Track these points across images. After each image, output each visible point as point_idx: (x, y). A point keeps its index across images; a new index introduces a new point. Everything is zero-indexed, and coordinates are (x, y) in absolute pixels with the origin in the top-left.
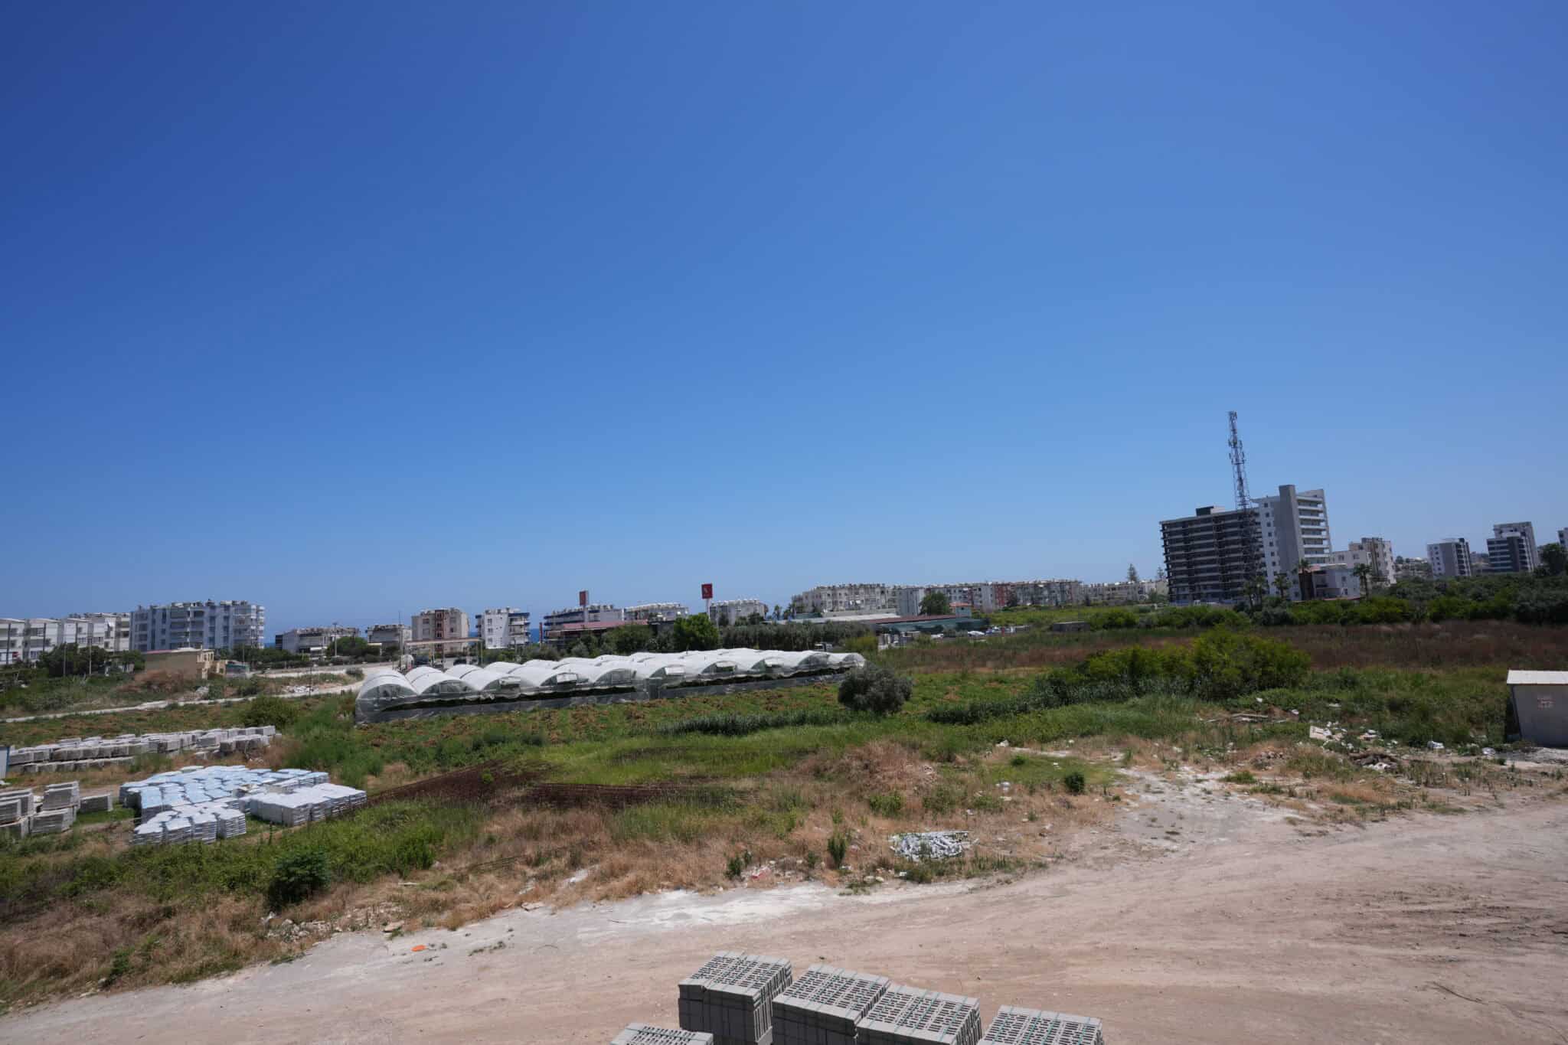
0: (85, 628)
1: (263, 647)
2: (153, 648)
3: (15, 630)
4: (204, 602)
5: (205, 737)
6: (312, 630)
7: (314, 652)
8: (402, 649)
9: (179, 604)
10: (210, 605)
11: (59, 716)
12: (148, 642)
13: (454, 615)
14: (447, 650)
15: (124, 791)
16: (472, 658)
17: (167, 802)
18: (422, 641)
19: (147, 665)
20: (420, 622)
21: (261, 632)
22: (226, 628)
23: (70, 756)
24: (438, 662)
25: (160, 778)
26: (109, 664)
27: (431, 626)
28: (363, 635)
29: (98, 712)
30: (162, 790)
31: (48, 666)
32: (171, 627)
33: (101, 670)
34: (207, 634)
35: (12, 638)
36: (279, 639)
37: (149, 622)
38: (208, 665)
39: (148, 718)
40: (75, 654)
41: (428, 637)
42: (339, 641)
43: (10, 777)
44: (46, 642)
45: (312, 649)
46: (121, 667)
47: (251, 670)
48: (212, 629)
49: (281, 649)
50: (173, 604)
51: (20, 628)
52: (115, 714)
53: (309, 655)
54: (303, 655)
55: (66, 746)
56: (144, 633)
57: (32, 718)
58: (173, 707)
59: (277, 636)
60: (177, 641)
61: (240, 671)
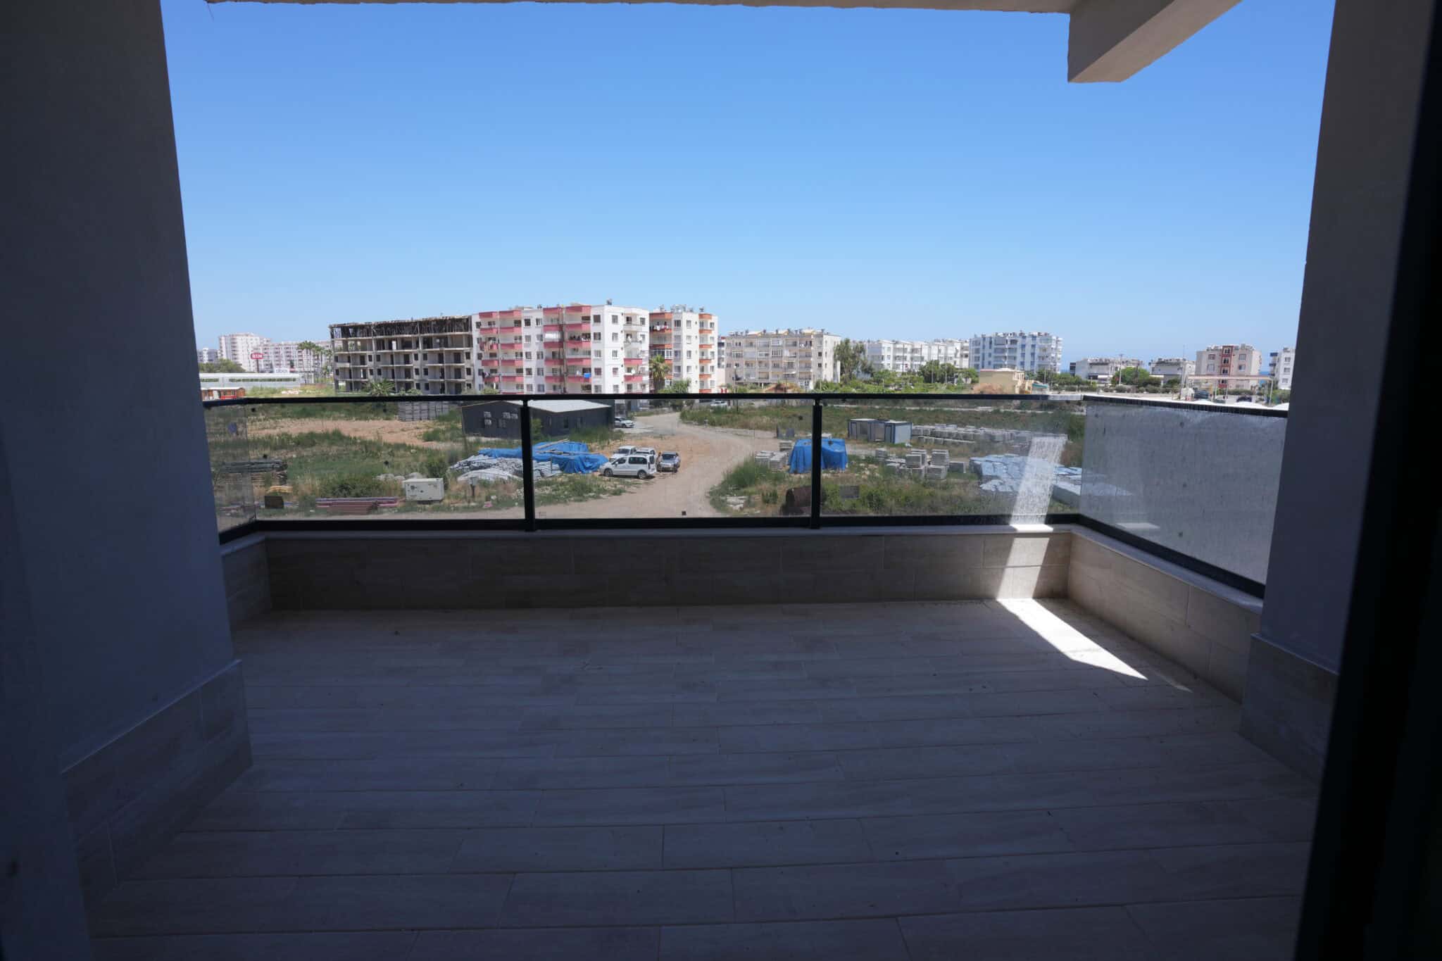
0: (943, 348)
1: (1059, 372)
2: (983, 367)
3: (906, 349)
4: (1018, 333)
5: (1019, 435)
6: (1101, 360)
7: (1100, 379)
8: (1183, 383)
9: (1001, 334)
10: (1022, 335)
11: (932, 409)
12: (980, 363)
13: (1245, 352)
14: (1232, 387)
15: (972, 462)
16: (1258, 397)
17: (998, 473)
18: (1204, 375)
19: (981, 379)
20: (1205, 357)
21: (1059, 359)
22: (1033, 354)
23: (941, 435)
24: (1220, 397)
25: (992, 457)
26: (957, 377)
27: (1217, 362)
28: (1146, 367)
29: (953, 409)
30: (994, 465)
31: (923, 375)
32: (995, 351)
33: (952, 380)
34: (1019, 359)
35: (905, 355)
36: (1073, 367)
37: (981, 347)
38: (1020, 383)
40: (938, 368)
41: (1211, 372)
42: (1124, 371)
43: (912, 442)
44: (922, 359)
45: (1099, 377)
46: (964, 380)
47: (1050, 390)
48: (1023, 355)
49: (1074, 375)
50: (997, 334)
51: (909, 348)
52: (961, 411)
53: (1096, 381)
54: (1092, 381)
55: (938, 428)
56: (977, 355)
57: (918, 408)
58: (997, 412)
59: (1071, 364)
60: (999, 363)
61: (1042, 390)
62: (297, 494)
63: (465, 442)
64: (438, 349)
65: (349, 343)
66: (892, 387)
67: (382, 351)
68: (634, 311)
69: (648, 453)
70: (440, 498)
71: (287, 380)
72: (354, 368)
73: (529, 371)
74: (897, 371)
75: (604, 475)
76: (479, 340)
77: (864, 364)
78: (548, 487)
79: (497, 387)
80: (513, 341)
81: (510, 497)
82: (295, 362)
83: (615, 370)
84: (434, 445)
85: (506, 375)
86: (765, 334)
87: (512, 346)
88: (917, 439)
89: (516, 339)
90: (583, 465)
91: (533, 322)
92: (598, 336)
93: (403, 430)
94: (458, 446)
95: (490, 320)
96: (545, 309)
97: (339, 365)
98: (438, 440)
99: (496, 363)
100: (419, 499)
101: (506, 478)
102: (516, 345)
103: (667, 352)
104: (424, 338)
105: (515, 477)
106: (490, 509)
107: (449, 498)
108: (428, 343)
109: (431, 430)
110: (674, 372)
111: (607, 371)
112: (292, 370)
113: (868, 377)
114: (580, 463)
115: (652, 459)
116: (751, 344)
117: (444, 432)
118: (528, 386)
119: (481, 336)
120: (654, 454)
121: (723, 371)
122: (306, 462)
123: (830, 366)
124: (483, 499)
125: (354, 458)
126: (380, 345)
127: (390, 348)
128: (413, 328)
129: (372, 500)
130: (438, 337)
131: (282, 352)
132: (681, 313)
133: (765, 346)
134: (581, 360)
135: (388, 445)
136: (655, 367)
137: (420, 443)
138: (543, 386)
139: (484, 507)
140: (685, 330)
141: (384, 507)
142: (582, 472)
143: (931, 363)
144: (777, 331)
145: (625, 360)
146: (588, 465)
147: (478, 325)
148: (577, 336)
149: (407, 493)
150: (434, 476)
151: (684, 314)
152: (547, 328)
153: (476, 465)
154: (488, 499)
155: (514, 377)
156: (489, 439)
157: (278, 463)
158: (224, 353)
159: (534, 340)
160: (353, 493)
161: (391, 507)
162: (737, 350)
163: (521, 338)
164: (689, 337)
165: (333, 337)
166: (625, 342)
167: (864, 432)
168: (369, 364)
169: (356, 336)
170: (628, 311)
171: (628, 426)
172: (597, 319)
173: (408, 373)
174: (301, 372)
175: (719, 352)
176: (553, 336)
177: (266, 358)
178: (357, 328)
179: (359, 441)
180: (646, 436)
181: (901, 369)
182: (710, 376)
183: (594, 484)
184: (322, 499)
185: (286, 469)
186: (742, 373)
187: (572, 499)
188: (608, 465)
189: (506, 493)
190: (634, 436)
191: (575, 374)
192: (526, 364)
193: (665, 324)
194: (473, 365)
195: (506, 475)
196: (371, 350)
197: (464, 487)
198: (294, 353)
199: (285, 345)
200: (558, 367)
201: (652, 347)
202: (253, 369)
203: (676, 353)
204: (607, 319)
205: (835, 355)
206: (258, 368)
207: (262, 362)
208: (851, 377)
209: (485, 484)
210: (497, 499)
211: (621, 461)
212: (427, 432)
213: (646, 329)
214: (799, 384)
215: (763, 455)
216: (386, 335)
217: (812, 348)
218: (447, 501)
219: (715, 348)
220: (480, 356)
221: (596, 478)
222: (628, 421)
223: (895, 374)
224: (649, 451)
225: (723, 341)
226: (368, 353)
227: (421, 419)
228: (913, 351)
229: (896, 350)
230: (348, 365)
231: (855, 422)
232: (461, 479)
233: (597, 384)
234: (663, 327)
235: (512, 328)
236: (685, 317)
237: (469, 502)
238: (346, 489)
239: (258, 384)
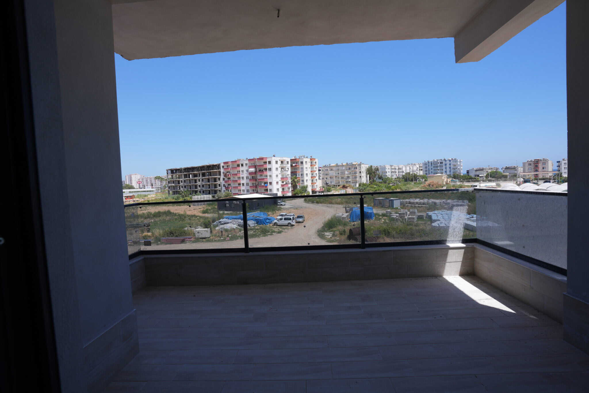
0: (411, 167)
1: (462, 175)
2: (429, 174)
3: (396, 168)
4: (443, 159)
5: (447, 202)
6: (480, 168)
7: (481, 176)
8: (518, 176)
9: (435, 160)
10: (445, 160)
12: (428, 172)
13: (545, 162)
14: (540, 176)
15: (427, 214)
16: (553, 180)
17: (439, 218)
18: (527, 172)
19: (428, 179)
20: (527, 165)
21: (461, 169)
22: (450, 168)
23: (413, 203)
24: (536, 181)
25: (436, 212)
26: (418, 179)
27: (532, 166)
28: (500, 170)
30: (437, 215)
31: (404, 179)
32: (434, 167)
33: (416, 180)
34: (444, 170)
35: (396, 171)
36: (468, 172)
37: (427, 166)
38: (445, 180)
39: (430, 195)
40: (410, 175)
41: (530, 171)
42: (490, 172)
43: (401, 207)
44: (403, 172)
45: (480, 175)
46: (421, 180)
47: (459, 182)
48: (446, 168)
49: (469, 175)
50: (434, 160)
51: (397, 168)
53: (479, 177)
54: (477, 177)
55: (412, 200)
56: (426, 169)
59: (467, 171)
60: (436, 172)
61: (455, 182)
62: (153, 236)
63: (219, 214)
64: (208, 177)
65: (174, 176)
66: (391, 184)
67: (186, 179)
68: (284, 158)
69: (292, 216)
70: (209, 236)
71: (150, 191)
72: (175, 186)
73: (243, 184)
74: (393, 177)
75: (274, 225)
76: (223, 173)
77: (379, 176)
78: (252, 231)
79: (231, 191)
80: (237, 173)
81: (237, 235)
82: (153, 184)
83: (277, 183)
84: (206, 215)
85: (234, 186)
86: (337, 165)
87: (236, 174)
88: (403, 206)
89: (238, 172)
90: (265, 221)
91: (244, 165)
92: (270, 169)
93: (194, 209)
94: (216, 215)
95: (227, 165)
96: (249, 160)
97: (170, 185)
98: (208, 213)
99: (230, 181)
100: (201, 237)
101: (235, 228)
102: (238, 174)
103: (298, 174)
104: (202, 173)
105: (238, 227)
106: (229, 240)
107: (212, 236)
108: (204, 175)
109: (205, 209)
110: (301, 182)
111: (274, 183)
112: (152, 187)
113: (381, 181)
114: (264, 221)
115: (293, 218)
116: (332, 170)
117: (210, 210)
118: (243, 190)
119: (224, 171)
120: (294, 216)
121: (321, 181)
122: (157, 223)
123: (365, 177)
124: (226, 236)
125: (176, 221)
126: (186, 176)
127: (189, 177)
128: (198, 169)
129: (182, 238)
130: (208, 172)
131: (149, 180)
132: (303, 159)
133: (337, 170)
134: (264, 179)
135: (189, 216)
136: (293, 181)
137: (201, 215)
138: (249, 190)
139: (226, 240)
140: (305, 166)
141: (187, 241)
142: (265, 224)
143: (407, 173)
144: (342, 164)
145: (281, 178)
146: (268, 221)
147: (223, 167)
148: (262, 170)
149: (196, 235)
150: (206, 227)
151: (304, 159)
152: (250, 167)
153: (223, 223)
154: (228, 236)
155: (237, 187)
156: (228, 212)
157: (146, 224)
158: (127, 182)
159: (245, 172)
160: (175, 235)
161: (189, 241)
162: (326, 172)
163: (240, 171)
164: (306, 168)
165: (167, 174)
166: (281, 171)
167: (380, 203)
168: (181, 184)
169: (176, 173)
170: (282, 159)
171: (283, 205)
172: (270, 162)
173: (196, 187)
174: (156, 188)
175: (319, 173)
176: (252, 170)
177: (143, 183)
178: (177, 170)
179: (177, 214)
180: (291, 209)
181: (394, 177)
182: (315, 183)
183: (270, 229)
184: (163, 238)
185: (150, 226)
186: (329, 181)
187: (262, 235)
188: (276, 221)
189: (235, 233)
190: (286, 209)
191: (261, 185)
192: (242, 182)
193: (297, 163)
194: (221, 183)
195: (235, 226)
196: (182, 178)
197: (218, 232)
198: (153, 181)
199: (150, 178)
200: (254, 182)
201: (292, 173)
202: (138, 187)
203: (302, 175)
204: (273, 162)
205: (366, 173)
206: (140, 187)
207: (141, 185)
208: (373, 181)
209: (226, 230)
210: (232, 236)
211: (281, 219)
212: (204, 210)
213: (289, 165)
214: (352, 185)
215: (339, 215)
216: (188, 172)
217: (357, 170)
218: (211, 238)
219: (317, 172)
220: (224, 179)
221: (271, 227)
222: (283, 203)
223: (392, 179)
224: (292, 215)
225: (320, 169)
226: (181, 179)
227: (201, 205)
228: (399, 169)
229: (392, 169)
230: (173, 185)
231: (377, 200)
232: (217, 228)
233: (270, 188)
234: (296, 164)
235: (236, 168)
236: (305, 160)
237: (220, 238)
238: (173, 234)
239: (140, 193)
